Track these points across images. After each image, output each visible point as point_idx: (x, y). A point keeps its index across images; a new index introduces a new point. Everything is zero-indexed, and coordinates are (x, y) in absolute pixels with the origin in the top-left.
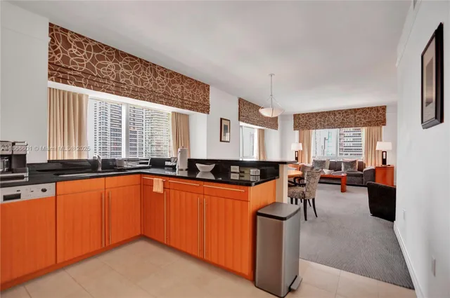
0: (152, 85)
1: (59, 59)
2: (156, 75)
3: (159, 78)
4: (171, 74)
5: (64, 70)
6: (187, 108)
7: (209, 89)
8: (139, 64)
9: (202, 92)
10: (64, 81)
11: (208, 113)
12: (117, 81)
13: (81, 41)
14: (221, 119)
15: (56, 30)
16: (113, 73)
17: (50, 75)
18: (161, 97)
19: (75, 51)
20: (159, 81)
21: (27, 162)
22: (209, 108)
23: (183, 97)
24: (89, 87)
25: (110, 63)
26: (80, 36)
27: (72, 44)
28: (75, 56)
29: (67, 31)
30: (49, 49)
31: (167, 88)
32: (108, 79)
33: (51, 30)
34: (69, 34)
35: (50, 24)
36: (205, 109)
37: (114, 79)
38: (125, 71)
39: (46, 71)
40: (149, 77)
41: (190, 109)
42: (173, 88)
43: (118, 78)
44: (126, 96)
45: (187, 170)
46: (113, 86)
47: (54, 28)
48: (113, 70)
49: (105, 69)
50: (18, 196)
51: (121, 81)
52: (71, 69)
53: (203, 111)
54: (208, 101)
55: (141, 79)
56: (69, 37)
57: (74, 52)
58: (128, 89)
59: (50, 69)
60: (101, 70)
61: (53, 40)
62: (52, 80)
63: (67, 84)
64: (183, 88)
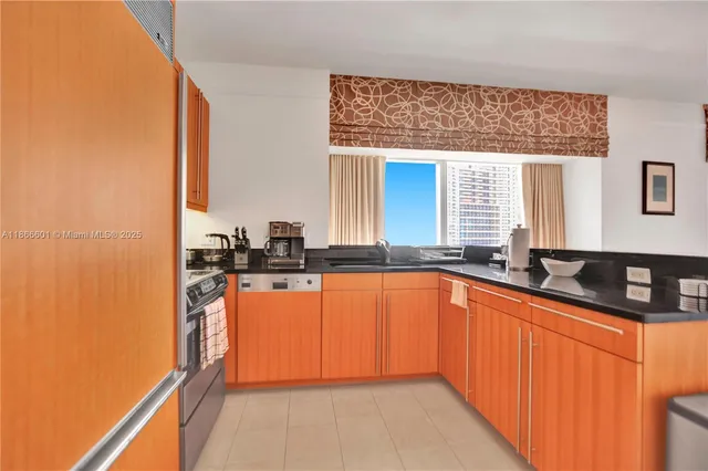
0: (473, 123)
1: (342, 116)
2: (480, 103)
3: (487, 107)
4: (510, 95)
5: (348, 129)
6: (548, 151)
7: (604, 105)
8: (451, 93)
9: (587, 114)
10: (348, 142)
11: (605, 154)
12: (416, 128)
13: (367, 84)
14: (645, 164)
15: (339, 81)
16: (409, 117)
17: (332, 139)
18: (493, 140)
19: (359, 100)
20: (486, 113)
21: (306, 247)
22: (606, 144)
23: (538, 131)
24: (377, 146)
25: (406, 104)
26: (365, 78)
27: (357, 93)
28: (359, 106)
29: (350, 77)
30: (331, 107)
31: (503, 122)
32: (403, 128)
33: (332, 83)
34: (353, 81)
35: (332, 76)
36: (597, 146)
37: (410, 127)
38: (427, 109)
39: (327, 135)
40: (468, 110)
41: (558, 152)
42: (517, 118)
43: (416, 123)
44: (430, 148)
45: (526, 270)
46: (409, 136)
47: (336, 79)
48: (409, 113)
49: (397, 115)
50: (284, 286)
51: (422, 126)
52: (355, 125)
53: (591, 153)
54: (603, 129)
55: (454, 117)
56: (352, 85)
57: (359, 102)
58: (434, 137)
59: (332, 131)
60: (393, 117)
61: (335, 94)
62: (335, 144)
63: (351, 145)
64: (537, 115)
